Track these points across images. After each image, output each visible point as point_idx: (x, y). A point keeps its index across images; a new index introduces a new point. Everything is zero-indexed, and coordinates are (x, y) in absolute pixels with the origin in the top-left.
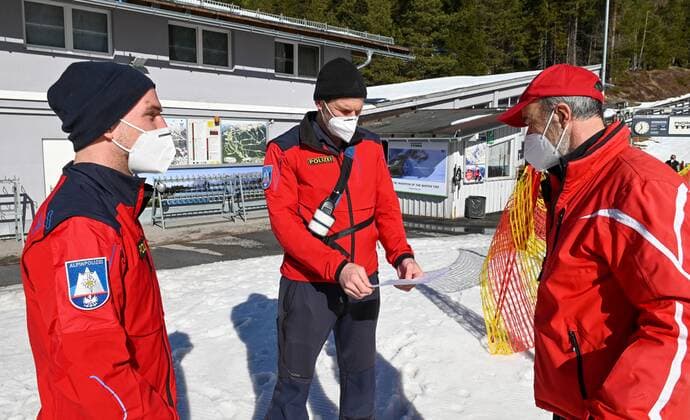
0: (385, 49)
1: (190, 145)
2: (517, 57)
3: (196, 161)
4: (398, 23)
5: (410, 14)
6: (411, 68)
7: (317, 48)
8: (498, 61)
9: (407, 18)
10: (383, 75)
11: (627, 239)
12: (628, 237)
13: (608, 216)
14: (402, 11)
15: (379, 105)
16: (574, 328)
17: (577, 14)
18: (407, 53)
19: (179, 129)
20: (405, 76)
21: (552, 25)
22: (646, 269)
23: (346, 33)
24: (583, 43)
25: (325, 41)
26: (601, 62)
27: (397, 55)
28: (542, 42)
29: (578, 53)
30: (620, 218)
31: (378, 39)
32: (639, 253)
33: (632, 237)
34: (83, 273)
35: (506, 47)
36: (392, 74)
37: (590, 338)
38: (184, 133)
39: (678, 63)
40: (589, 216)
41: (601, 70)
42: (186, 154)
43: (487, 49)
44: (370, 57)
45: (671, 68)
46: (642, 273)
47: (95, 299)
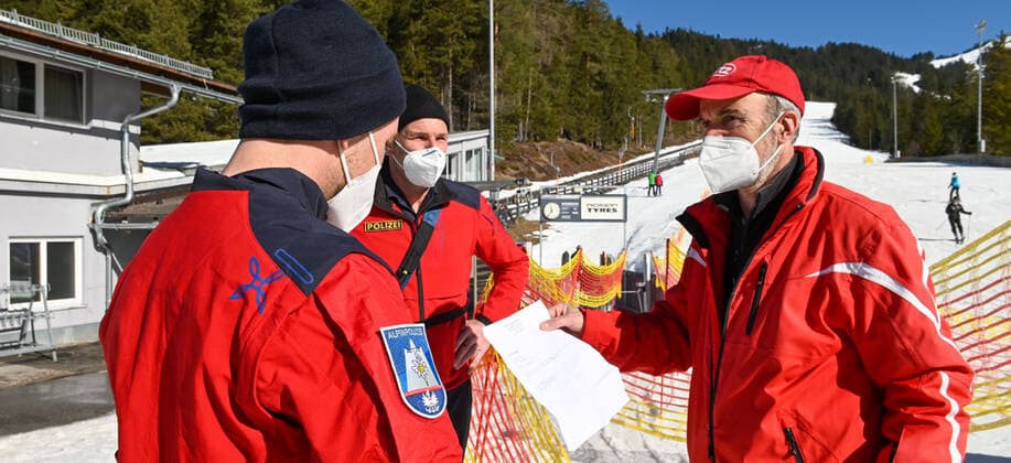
0: (201, 84)
4: (199, 51)
5: (217, 38)
6: (223, 121)
9: (214, 45)
10: (177, 128)
11: (875, 301)
13: (849, 272)
14: (206, 32)
15: (188, 172)
17: (451, 64)
20: (213, 132)
21: (421, 75)
22: (910, 338)
23: (133, 53)
24: (461, 103)
25: (99, 63)
26: (489, 128)
27: (219, 95)
29: (454, 114)
31: (188, 68)
32: (898, 318)
33: (883, 298)
36: (193, 127)
39: (567, 135)
40: (817, 274)
41: (489, 137)
44: (175, 96)
45: (560, 140)
46: (903, 343)
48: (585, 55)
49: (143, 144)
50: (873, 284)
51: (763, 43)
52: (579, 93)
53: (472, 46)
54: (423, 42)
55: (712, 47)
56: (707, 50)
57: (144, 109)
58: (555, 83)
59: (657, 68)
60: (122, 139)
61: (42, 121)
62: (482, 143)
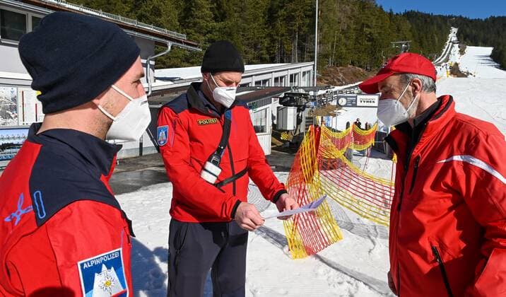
0: (181, 42)
1: (20, 109)
2: (262, 54)
3: (25, 123)
4: (183, 26)
5: (191, 20)
6: (193, 57)
8: (250, 56)
9: (189, 23)
10: (173, 61)
11: (477, 176)
12: (478, 174)
13: (462, 160)
14: (186, 17)
15: (176, 82)
16: (436, 244)
17: (297, 30)
18: (196, 46)
19: (10, 96)
20: (188, 62)
21: (283, 35)
22: (497, 198)
23: (151, 28)
24: (301, 48)
25: (136, 33)
26: (314, 61)
27: (189, 47)
28: (277, 45)
29: (298, 54)
30: (472, 161)
31: (174, 34)
32: (490, 187)
34: (99, 271)
35: (255, 47)
36: (180, 60)
37: (449, 251)
38: (14, 99)
39: (353, 63)
40: (444, 161)
41: (314, 65)
42: (16, 116)
43: (244, 48)
44: (170, 48)
45: (349, 66)
46: (493, 201)
48: (363, 24)
49: (156, 69)
50: (475, 167)
51: (456, 17)
52: (360, 43)
53: (308, 21)
54: (284, 19)
55: (428, 19)
56: (426, 21)
57: (156, 54)
58: (347, 38)
59: (399, 30)
60: (146, 67)
62: (311, 68)
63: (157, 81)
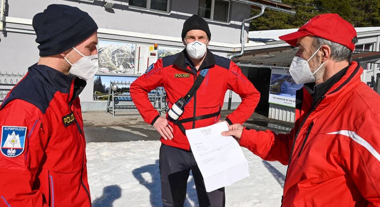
0: (275, 5)
1: (136, 61)
2: (374, 16)
3: (139, 72)
6: (296, 19)
7: (228, 2)
8: (360, 18)
10: (277, 23)
13: (348, 135)
15: (268, 43)
18: (290, 9)
19: (130, 50)
20: (292, 24)
27: (283, 10)
34: (11, 134)
35: (367, 8)
36: (283, 23)
38: (133, 53)
42: (133, 67)
43: (352, 9)
44: (263, 11)
47: (14, 151)
49: (250, 31)
57: (251, 16)
60: (241, 29)
61: (212, 21)
63: (250, 41)
